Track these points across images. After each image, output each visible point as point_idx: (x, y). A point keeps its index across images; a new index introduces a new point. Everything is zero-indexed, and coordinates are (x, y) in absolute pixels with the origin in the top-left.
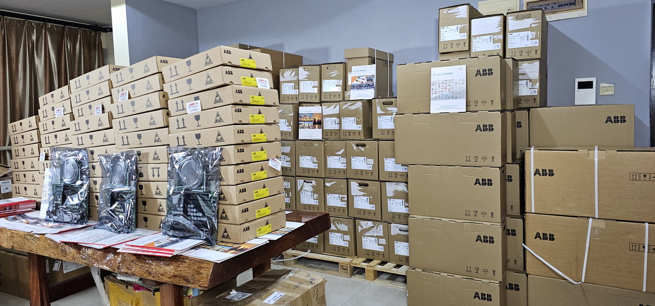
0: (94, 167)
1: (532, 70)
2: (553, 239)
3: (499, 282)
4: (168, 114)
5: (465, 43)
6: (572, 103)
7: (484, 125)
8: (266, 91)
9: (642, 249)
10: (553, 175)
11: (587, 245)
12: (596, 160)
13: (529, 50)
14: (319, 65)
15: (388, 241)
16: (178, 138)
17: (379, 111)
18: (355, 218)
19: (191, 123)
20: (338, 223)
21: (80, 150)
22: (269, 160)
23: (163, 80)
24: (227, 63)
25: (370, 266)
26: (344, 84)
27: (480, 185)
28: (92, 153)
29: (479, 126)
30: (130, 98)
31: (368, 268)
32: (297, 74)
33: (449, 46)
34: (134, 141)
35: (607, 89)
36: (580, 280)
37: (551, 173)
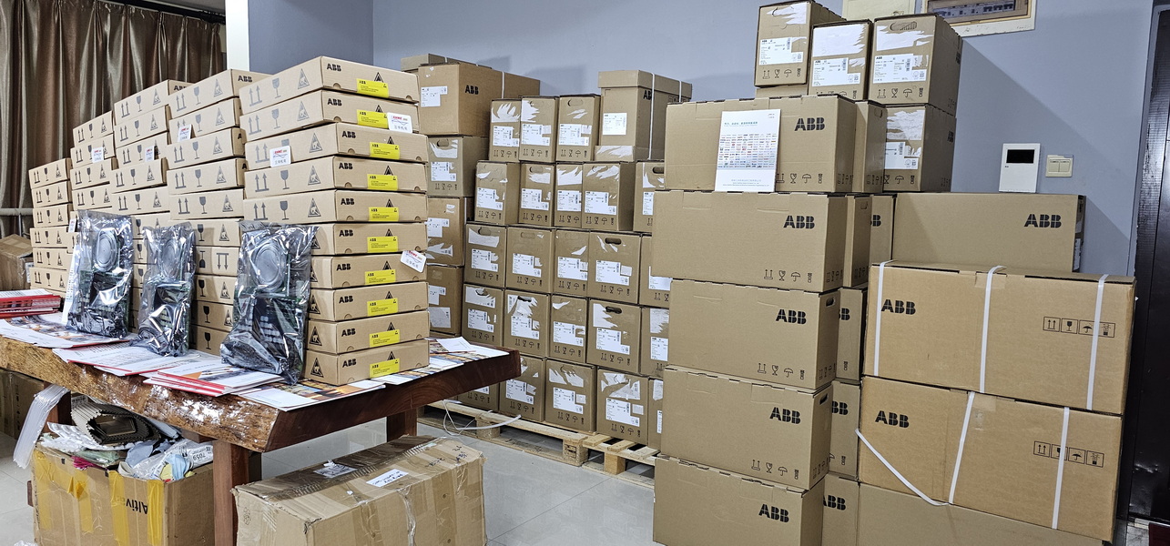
0: (139, 247)
1: (911, 124)
2: (906, 425)
3: (803, 491)
4: (245, 166)
5: (799, 70)
6: (994, 189)
7: (798, 217)
8: (404, 136)
9: (1055, 453)
10: (913, 312)
11: (962, 440)
12: (988, 290)
13: (908, 87)
14: (554, 97)
15: (647, 410)
16: (256, 207)
17: (646, 184)
18: (596, 366)
19: (275, 183)
20: (568, 373)
21: (120, 218)
22: (401, 253)
23: (239, 111)
24: (331, 85)
25: (612, 450)
26: (596, 133)
27: (786, 321)
28: (138, 223)
29: (790, 218)
30: (193, 136)
31: (609, 453)
32: (518, 112)
33: (772, 74)
34: (195, 208)
35: (1059, 165)
36: (946, 500)
37: (911, 309)
